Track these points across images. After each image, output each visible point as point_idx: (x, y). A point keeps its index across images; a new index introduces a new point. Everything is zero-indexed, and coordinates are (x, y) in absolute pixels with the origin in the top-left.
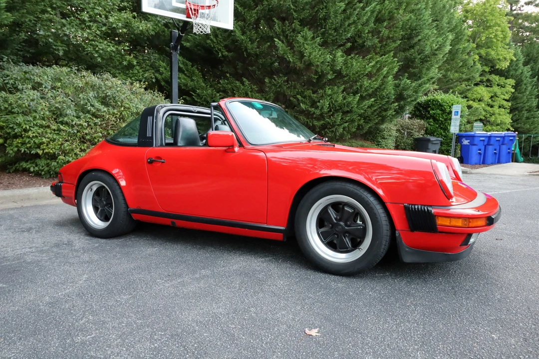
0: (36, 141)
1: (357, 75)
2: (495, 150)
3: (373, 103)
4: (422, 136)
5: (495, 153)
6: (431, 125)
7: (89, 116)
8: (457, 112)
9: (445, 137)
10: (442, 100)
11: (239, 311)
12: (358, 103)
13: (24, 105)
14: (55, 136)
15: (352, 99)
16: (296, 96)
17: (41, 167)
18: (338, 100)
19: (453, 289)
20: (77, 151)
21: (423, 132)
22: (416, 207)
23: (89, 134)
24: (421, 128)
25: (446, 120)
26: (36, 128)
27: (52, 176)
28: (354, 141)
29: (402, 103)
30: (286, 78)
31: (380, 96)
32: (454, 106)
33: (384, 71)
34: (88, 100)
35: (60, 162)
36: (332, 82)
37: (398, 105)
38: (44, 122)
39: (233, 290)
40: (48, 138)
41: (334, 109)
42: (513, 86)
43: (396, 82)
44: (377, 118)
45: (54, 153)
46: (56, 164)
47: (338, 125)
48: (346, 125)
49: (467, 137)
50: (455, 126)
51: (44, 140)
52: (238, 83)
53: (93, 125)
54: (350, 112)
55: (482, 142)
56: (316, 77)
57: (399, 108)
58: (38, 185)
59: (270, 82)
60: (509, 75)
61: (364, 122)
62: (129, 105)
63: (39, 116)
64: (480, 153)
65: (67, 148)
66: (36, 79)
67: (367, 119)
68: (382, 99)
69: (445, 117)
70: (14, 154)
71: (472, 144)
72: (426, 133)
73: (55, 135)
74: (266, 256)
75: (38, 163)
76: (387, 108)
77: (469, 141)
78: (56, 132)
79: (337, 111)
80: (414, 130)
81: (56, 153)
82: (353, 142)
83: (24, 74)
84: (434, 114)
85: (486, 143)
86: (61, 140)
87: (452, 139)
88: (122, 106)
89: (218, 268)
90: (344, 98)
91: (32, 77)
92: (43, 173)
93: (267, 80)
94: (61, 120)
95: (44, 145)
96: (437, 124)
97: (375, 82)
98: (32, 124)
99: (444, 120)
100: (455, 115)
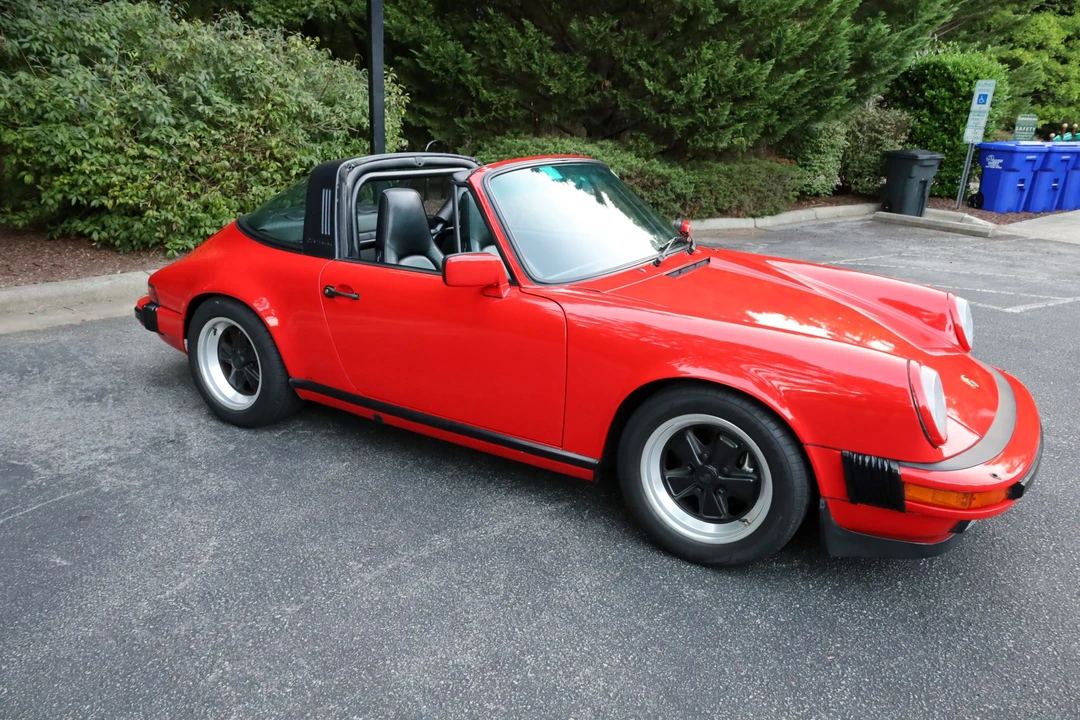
0: (98, 181)
1: (772, 15)
2: (1056, 181)
3: (803, 78)
4: (900, 148)
5: (1055, 188)
6: (923, 123)
7: (201, 126)
8: (985, 96)
9: (950, 149)
10: (954, 67)
11: (504, 665)
12: (771, 79)
13: (67, 106)
14: (135, 171)
15: (755, 70)
16: (635, 60)
17: (112, 232)
18: (725, 72)
19: (922, 615)
20: (182, 199)
21: (903, 137)
22: (867, 460)
23: (204, 163)
24: (900, 128)
25: (957, 112)
26: (96, 154)
27: (136, 248)
28: (753, 160)
29: (865, 76)
30: (615, 23)
31: (818, 63)
32: (979, 82)
33: (833, 6)
34: (197, 89)
35: (149, 222)
36: (715, 32)
37: (857, 84)
38: (111, 142)
39: (494, 598)
40: (122, 174)
41: (717, 91)
43: (858, 28)
44: (809, 110)
45: (137, 205)
46: (141, 226)
47: (723, 127)
48: (740, 126)
49: (999, 152)
50: (976, 126)
51: (115, 179)
52: (512, 32)
53: (210, 144)
54: (752, 97)
55: (1030, 165)
56: (682, 21)
57: (857, 90)
58: (110, 270)
59: (582, 30)
61: (778, 120)
62: (283, 98)
63: (101, 129)
64: (1021, 189)
65: (162, 194)
66: (86, 38)
67: (784, 111)
68: (823, 69)
69: (956, 106)
70: (56, 206)
71: (1007, 168)
72: (911, 140)
73: (135, 167)
74: (559, 499)
75: (106, 223)
76: (832, 90)
77: (1001, 161)
78: (137, 161)
79: (721, 96)
80: (886, 133)
81: (141, 205)
82: (751, 162)
83: (60, 27)
84: (934, 97)
85: (1037, 166)
86: (148, 177)
87: (965, 155)
88: (268, 102)
89: (466, 531)
90: (740, 68)
91: (77, 34)
92: (118, 243)
93: (575, 24)
94: (144, 135)
95: (115, 189)
96: (937, 120)
97: (811, 33)
98: (88, 146)
99: (954, 112)
100: (978, 103)
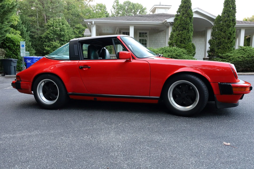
6: (8, 52)
8: (23, 45)
10: (12, 38)
21: (4, 56)
24: (3, 53)
32: (20, 42)
42: (20, 34)
49: (30, 59)
50: (23, 53)
60: (17, 29)
71: (32, 62)
77: (31, 61)
84: (9, 45)
96: (11, 51)
99: (15, 49)
100: (22, 47)
